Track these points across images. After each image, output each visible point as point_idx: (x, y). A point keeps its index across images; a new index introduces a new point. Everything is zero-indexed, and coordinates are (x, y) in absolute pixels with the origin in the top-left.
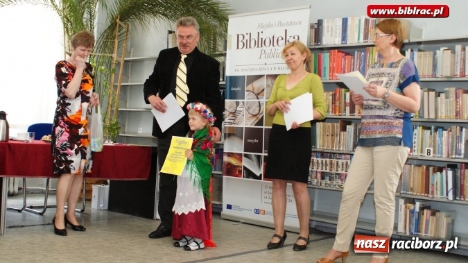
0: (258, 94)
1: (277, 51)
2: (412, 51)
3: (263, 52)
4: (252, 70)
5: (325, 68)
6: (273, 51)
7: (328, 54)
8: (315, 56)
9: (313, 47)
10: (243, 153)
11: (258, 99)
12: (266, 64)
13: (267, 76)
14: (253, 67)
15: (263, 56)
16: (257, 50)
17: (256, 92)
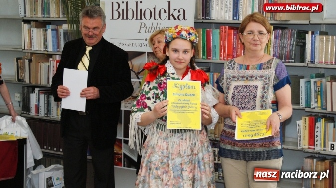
0: (139, 73)
1: (159, 25)
2: (313, 33)
3: (143, 25)
4: (130, 45)
5: (214, 47)
6: (155, 25)
7: (218, 30)
8: (203, 32)
9: (201, 21)
10: (123, 139)
11: (139, 79)
12: (146, 40)
13: (149, 53)
14: (132, 41)
15: (143, 30)
16: (136, 23)
17: (136, 71)
